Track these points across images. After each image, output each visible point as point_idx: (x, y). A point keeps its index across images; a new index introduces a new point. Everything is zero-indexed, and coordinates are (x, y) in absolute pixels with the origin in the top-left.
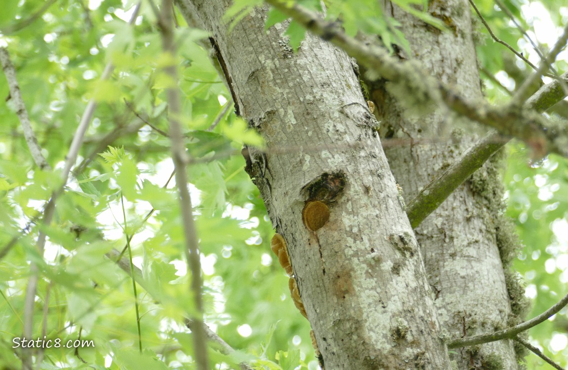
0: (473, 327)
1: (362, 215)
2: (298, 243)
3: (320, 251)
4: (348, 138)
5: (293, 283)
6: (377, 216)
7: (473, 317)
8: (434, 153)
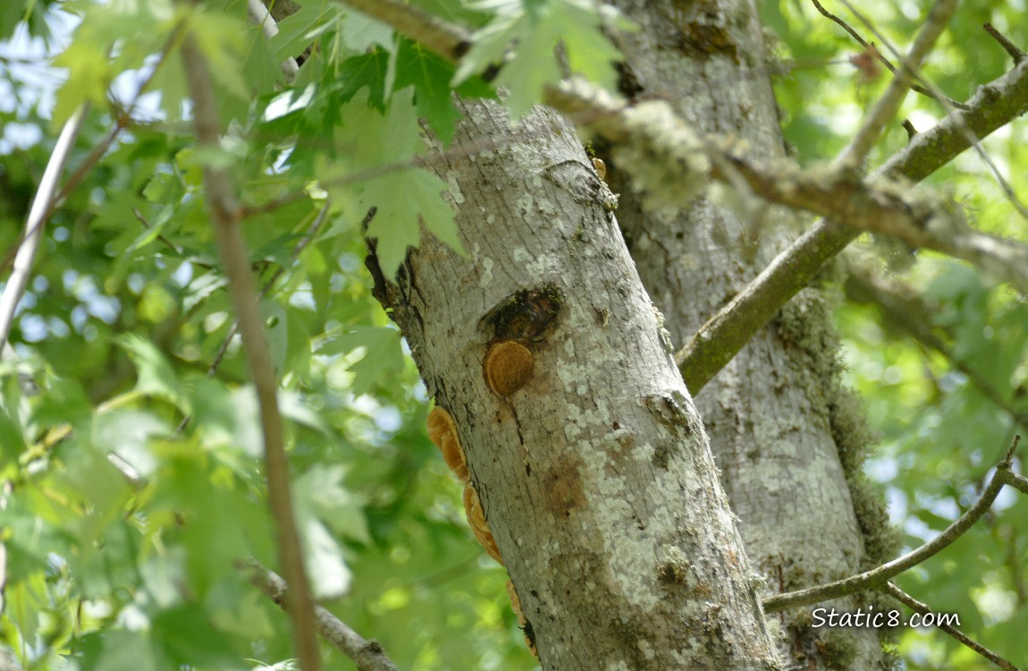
0: (797, 582)
1: (593, 363)
2: (477, 422)
3: (519, 433)
4: (560, 224)
5: (471, 495)
6: (621, 364)
7: (797, 563)
8: (708, 274)
